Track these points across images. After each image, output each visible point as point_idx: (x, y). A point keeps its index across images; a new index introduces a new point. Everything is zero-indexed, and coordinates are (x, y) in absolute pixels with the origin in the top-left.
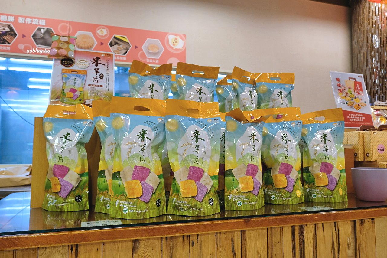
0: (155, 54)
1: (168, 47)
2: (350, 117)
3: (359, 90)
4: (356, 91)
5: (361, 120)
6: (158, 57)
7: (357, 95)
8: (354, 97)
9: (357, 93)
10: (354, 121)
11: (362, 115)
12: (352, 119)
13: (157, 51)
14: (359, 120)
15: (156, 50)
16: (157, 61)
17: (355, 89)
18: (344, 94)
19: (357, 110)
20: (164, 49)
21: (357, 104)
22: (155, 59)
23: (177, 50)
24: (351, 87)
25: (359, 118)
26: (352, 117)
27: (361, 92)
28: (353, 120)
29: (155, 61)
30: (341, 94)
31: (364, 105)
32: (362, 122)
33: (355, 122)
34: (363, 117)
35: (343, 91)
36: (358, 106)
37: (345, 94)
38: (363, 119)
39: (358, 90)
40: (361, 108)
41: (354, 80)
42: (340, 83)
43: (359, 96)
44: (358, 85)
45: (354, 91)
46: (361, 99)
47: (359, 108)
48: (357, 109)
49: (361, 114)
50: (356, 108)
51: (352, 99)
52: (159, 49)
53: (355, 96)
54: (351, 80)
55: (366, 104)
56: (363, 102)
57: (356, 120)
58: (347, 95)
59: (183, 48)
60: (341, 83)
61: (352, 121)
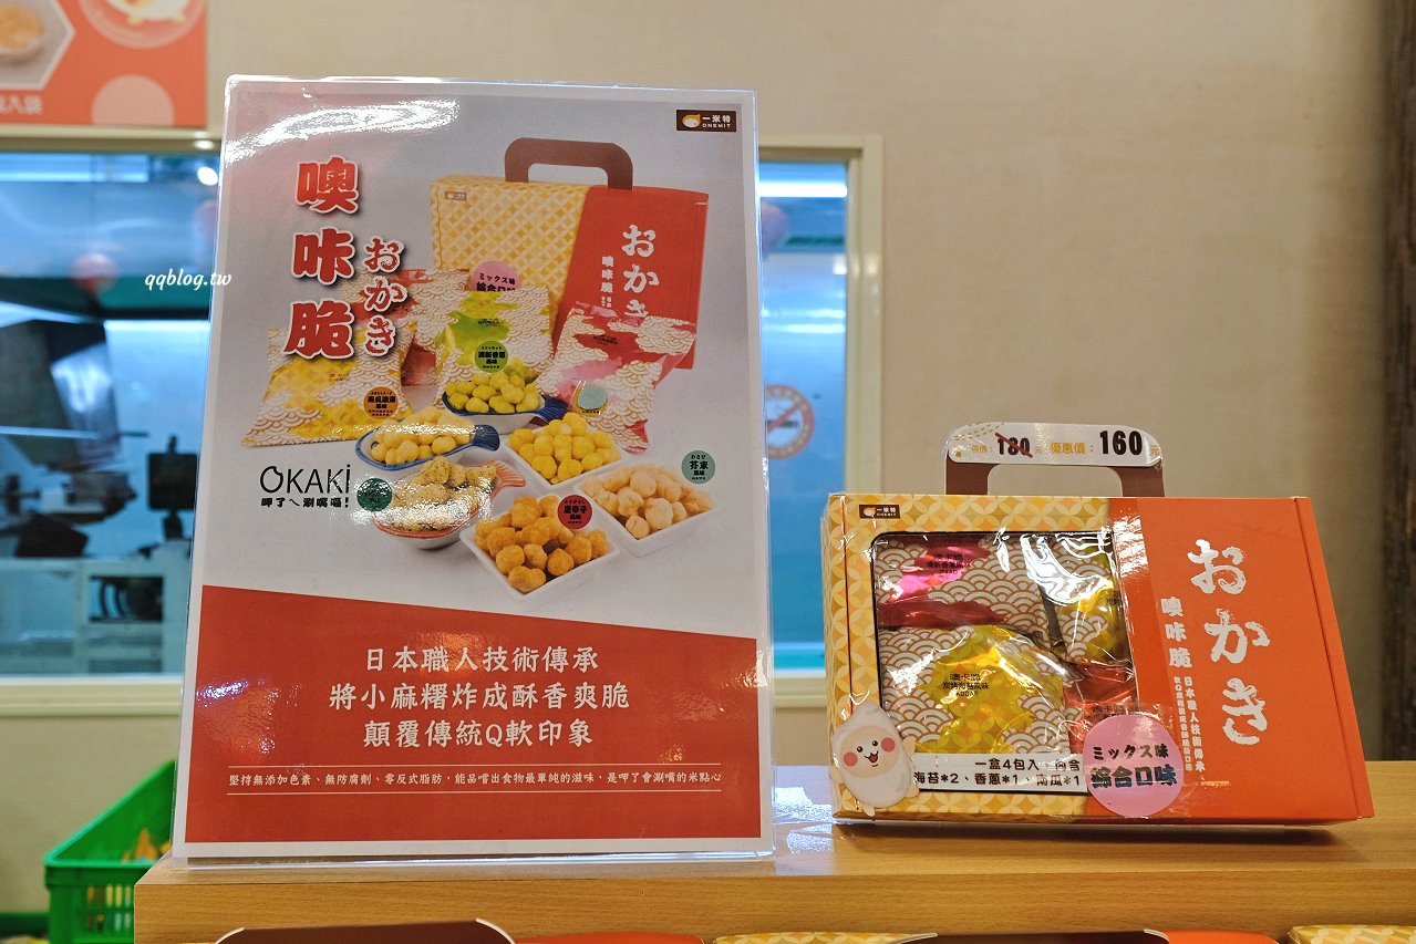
0: (19, 63)
1: (95, 18)
2: (374, 697)
3: (648, 297)
4: (576, 323)
5: (550, 731)
6: (40, 79)
7: (592, 369)
8: (533, 401)
9: (585, 340)
10: (426, 753)
11: (586, 659)
12: (394, 716)
13: (33, 43)
14: (516, 731)
15: (27, 41)
16: (34, 106)
17: (579, 289)
18: (365, 361)
19: (523, 588)
20: (70, 32)
21: (557, 494)
22: (22, 94)
23: (148, 26)
24: (517, 268)
25: (524, 695)
26: (403, 698)
27: (656, 333)
28: (408, 731)
29: (23, 104)
30: (322, 369)
31: (661, 510)
32: (564, 752)
33: (456, 753)
34: (598, 678)
35: (366, 329)
36: (554, 524)
37: (395, 363)
38: (599, 718)
39: (621, 299)
40: (597, 554)
41: (598, 177)
42: (340, 224)
43: (625, 387)
44: (636, 240)
45: (545, 322)
46: (639, 428)
47: (560, 558)
48: (536, 575)
49: (571, 634)
50: (516, 553)
51: (488, 439)
52: (41, 30)
53: (550, 383)
54: (537, 171)
55: (697, 488)
56: (665, 459)
57: (469, 732)
58: (423, 377)
59: (187, 11)
60: (362, 230)
61: (393, 753)
